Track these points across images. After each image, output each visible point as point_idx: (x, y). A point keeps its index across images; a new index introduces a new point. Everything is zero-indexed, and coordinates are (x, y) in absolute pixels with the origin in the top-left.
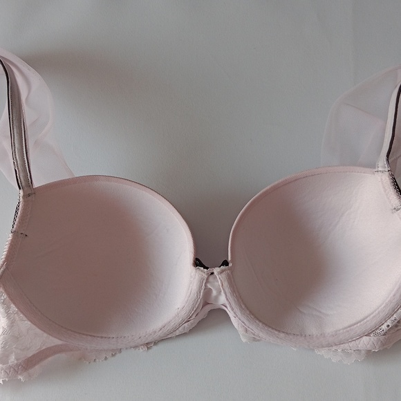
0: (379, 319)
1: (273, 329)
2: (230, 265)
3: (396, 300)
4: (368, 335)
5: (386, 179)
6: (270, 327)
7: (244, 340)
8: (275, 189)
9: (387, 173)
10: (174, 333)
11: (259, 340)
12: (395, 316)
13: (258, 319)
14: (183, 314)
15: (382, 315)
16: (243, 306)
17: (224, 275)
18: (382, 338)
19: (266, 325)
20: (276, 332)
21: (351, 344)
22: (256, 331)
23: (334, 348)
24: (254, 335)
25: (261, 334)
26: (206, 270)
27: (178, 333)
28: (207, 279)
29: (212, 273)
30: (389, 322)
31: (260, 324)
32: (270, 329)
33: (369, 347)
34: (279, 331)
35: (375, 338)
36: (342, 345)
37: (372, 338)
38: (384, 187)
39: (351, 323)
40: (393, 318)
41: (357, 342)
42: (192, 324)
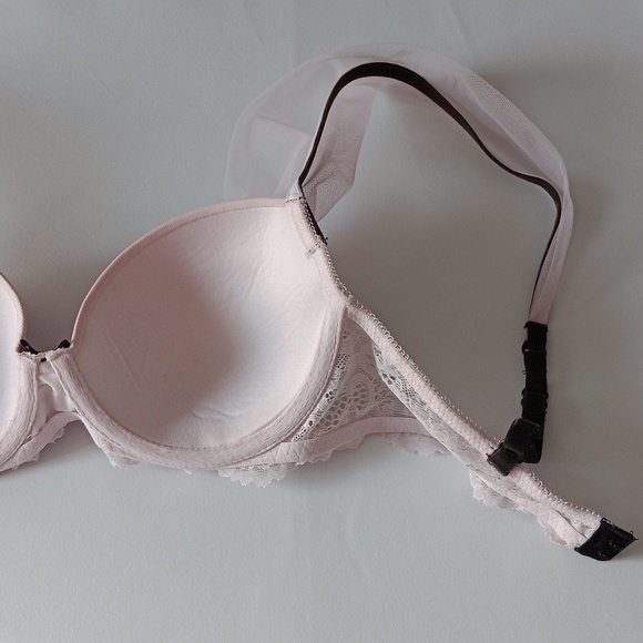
0: (296, 414)
1: (149, 441)
2: (72, 346)
3: (314, 381)
4: (287, 440)
5: (297, 210)
6: (144, 439)
7: (113, 464)
8: (153, 239)
9: (298, 201)
10: (12, 461)
11: (135, 463)
12: (318, 407)
13: (124, 427)
14: (18, 428)
15: (300, 407)
16: (99, 409)
17: (60, 361)
18: (306, 443)
19: (139, 436)
20: (155, 446)
21: (265, 457)
22: (125, 446)
23: (244, 464)
24: (124, 452)
25: (133, 451)
26: (34, 355)
27: (17, 460)
28: (38, 369)
29: (44, 360)
30: (311, 418)
31: (129, 435)
32: (144, 442)
33: (290, 459)
34: (159, 445)
35: (297, 444)
36: (253, 460)
37: (293, 443)
38: (295, 223)
39: (262, 424)
40: (316, 411)
41: (274, 452)
42: (35, 445)
